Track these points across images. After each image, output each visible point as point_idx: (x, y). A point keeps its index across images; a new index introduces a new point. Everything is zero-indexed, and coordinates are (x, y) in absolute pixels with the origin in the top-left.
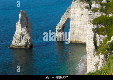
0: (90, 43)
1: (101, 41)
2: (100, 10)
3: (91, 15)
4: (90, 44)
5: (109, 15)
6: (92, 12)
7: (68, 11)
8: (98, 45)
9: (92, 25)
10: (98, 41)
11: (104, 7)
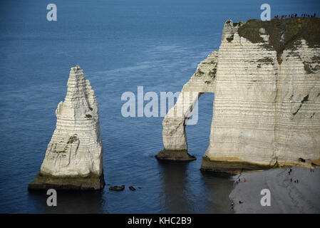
7: (202, 70)
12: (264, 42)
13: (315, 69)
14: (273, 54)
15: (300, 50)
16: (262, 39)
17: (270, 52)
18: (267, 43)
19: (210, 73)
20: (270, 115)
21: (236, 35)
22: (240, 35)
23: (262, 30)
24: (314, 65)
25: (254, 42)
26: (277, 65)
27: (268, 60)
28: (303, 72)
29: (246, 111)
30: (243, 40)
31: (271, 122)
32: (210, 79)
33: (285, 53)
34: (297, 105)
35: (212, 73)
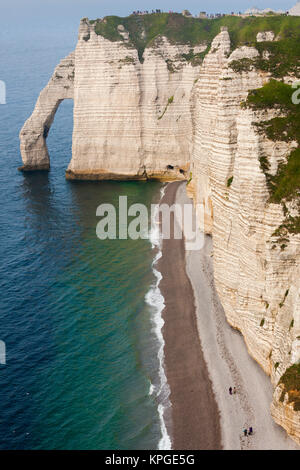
0: (246, 167)
1: (279, 159)
2: (255, 65)
3: (229, 82)
4: (245, 170)
5: (285, 78)
6: (231, 70)
7: (60, 75)
8: (273, 171)
9: (249, 111)
10: (272, 160)
11: (266, 55)
12: (123, 39)
13: (178, 69)
14: (134, 53)
15: (162, 48)
16: (121, 36)
17: (131, 51)
18: (127, 42)
19: (69, 77)
20: (135, 120)
21: (92, 33)
22: (98, 33)
23: (120, 27)
24: (177, 64)
25: (112, 40)
26: (139, 64)
27: (129, 60)
28: (167, 72)
29: (109, 117)
30: (100, 39)
31: (137, 128)
32: (68, 83)
33: (147, 51)
34: (162, 108)
35: (71, 77)
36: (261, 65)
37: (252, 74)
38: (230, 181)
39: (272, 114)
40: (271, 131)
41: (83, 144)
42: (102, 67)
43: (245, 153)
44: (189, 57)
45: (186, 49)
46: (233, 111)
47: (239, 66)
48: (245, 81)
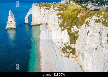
0: (57, 23)
3: (54, 12)
8: (60, 23)
9: (57, 16)
10: (60, 22)
11: (59, 8)
15: (44, 7)
18: (39, 6)
23: (38, 4)
25: (37, 6)
26: (40, 9)
28: (44, 10)
29: (37, 16)
30: (35, 6)
31: (40, 18)
32: (31, 12)
33: (42, 8)
34: (44, 15)
35: (32, 11)
36: (58, 10)
37: (57, 11)
38: (54, 25)
39: (60, 16)
40: (60, 18)
41: (33, 20)
42: (36, 10)
43: (56, 21)
44: (47, 9)
45: (47, 8)
46: (55, 16)
47: (55, 10)
48: (56, 12)
